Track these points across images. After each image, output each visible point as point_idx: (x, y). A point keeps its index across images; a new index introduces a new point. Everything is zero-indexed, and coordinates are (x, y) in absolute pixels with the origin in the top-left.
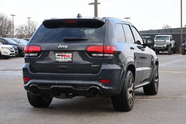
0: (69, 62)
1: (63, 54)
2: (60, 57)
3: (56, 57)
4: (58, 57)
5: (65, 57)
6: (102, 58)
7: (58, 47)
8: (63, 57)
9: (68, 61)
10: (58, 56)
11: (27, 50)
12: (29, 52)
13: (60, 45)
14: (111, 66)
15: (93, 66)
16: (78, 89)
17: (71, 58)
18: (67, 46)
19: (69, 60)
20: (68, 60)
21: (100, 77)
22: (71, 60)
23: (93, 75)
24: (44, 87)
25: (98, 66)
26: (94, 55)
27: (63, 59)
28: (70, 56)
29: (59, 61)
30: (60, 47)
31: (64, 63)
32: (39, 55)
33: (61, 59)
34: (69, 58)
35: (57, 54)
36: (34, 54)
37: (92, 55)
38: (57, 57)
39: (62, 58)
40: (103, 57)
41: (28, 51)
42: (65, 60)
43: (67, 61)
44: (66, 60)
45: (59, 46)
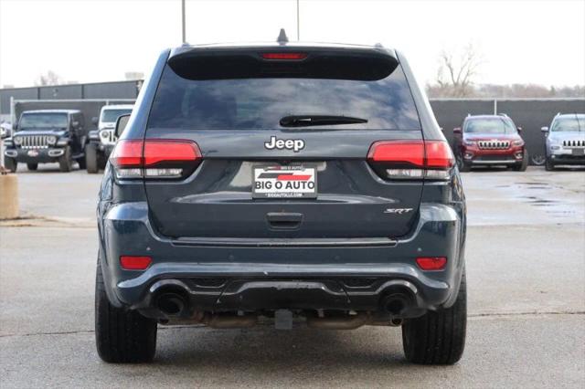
0: (305, 198)
1: (284, 170)
2: (273, 181)
3: (257, 180)
4: (265, 180)
5: (292, 182)
6: (421, 184)
7: (267, 145)
8: (285, 183)
9: (303, 194)
10: (262, 176)
11: (140, 155)
12: (147, 163)
13: (273, 139)
14: (441, 210)
15: (390, 210)
16: (344, 294)
17: (311, 185)
18: (299, 144)
19: (307, 190)
20: (301, 190)
21: (420, 249)
22: (313, 191)
23: (394, 244)
24: (215, 290)
25: (408, 210)
26: (392, 172)
27: (283, 190)
28: (307, 177)
29: (269, 196)
30: (276, 147)
31: (288, 203)
32: (188, 176)
33: (274, 189)
34: (304, 183)
35: (259, 172)
36: (163, 172)
37: (387, 174)
38: (261, 180)
39: (279, 185)
40: (423, 180)
41: (143, 159)
42: (289, 190)
43: (300, 195)
44: (294, 190)
45: (270, 143)
